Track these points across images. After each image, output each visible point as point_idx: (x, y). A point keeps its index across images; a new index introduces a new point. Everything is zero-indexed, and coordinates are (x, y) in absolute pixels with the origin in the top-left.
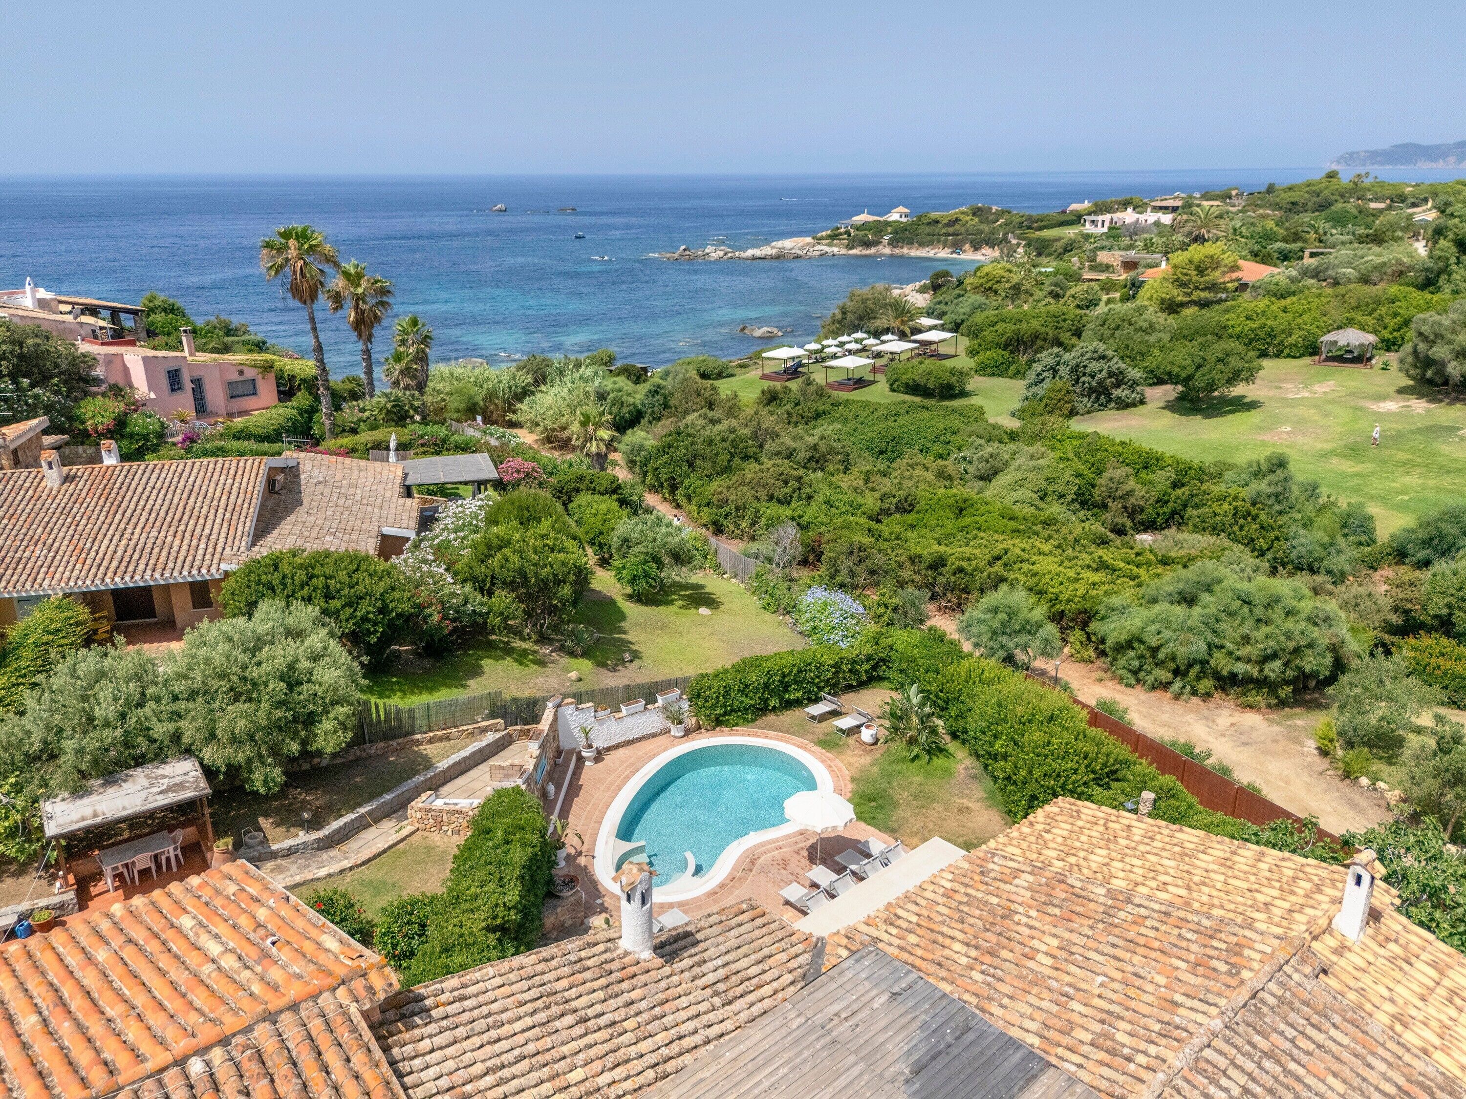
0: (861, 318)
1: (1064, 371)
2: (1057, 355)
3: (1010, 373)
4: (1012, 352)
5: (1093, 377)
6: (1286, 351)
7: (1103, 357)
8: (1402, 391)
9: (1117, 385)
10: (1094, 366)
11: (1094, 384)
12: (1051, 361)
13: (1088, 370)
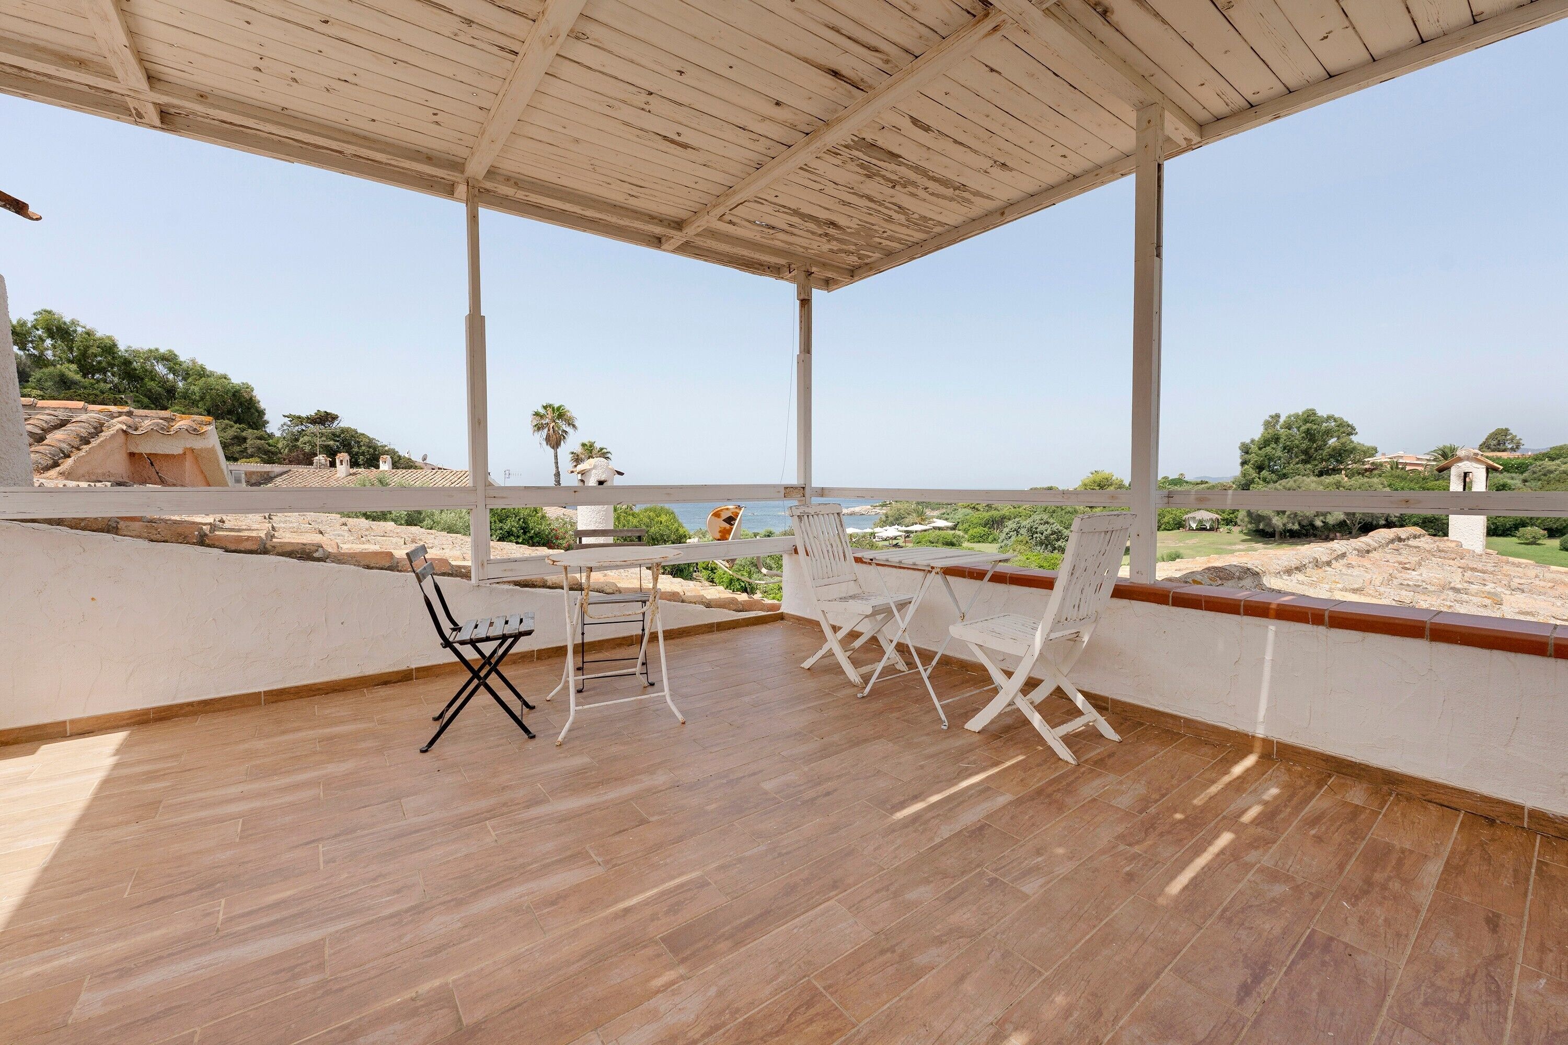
0: (897, 519)
1: (1023, 531)
2: (1018, 523)
3: (990, 540)
4: (989, 528)
5: (1042, 534)
6: (1163, 527)
7: (1048, 523)
8: (1244, 541)
9: (1058, 540)
10: (1041, 528)
11: (1043, 538)
12: (1014, 526)
13: (1038, 530)
